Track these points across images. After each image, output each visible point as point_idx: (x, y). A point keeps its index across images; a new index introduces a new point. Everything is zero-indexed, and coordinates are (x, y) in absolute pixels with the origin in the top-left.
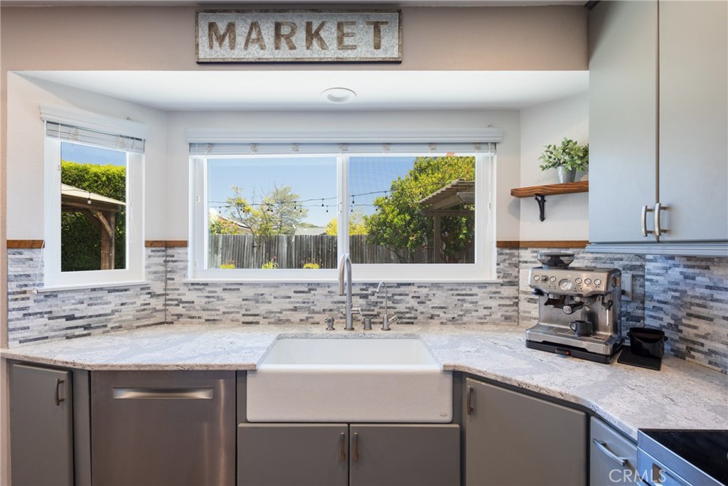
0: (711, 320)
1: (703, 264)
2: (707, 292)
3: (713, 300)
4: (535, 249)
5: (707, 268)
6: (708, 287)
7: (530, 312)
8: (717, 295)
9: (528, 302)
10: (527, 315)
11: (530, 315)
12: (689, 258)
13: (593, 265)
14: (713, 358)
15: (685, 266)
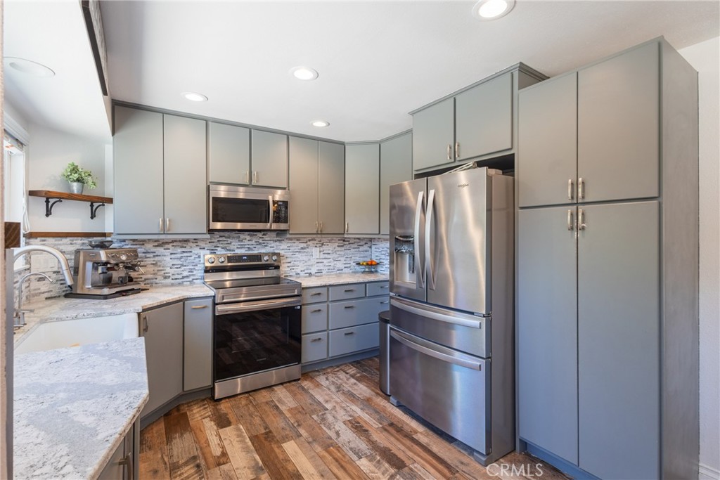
0: (146, 266)
1: (141, 243)
2: (144, 255)
3: (146, 258)
4: (43, 238)
5: (143, 244)
6: (144, 253)
7: (39, 289)
8: (148, 255)
9: (38, 281)
10: (37, 292)
11: (40, 291)
12: (134, 240)
13: (81, 248)
14: (147, 282)
15: (132, 245)
